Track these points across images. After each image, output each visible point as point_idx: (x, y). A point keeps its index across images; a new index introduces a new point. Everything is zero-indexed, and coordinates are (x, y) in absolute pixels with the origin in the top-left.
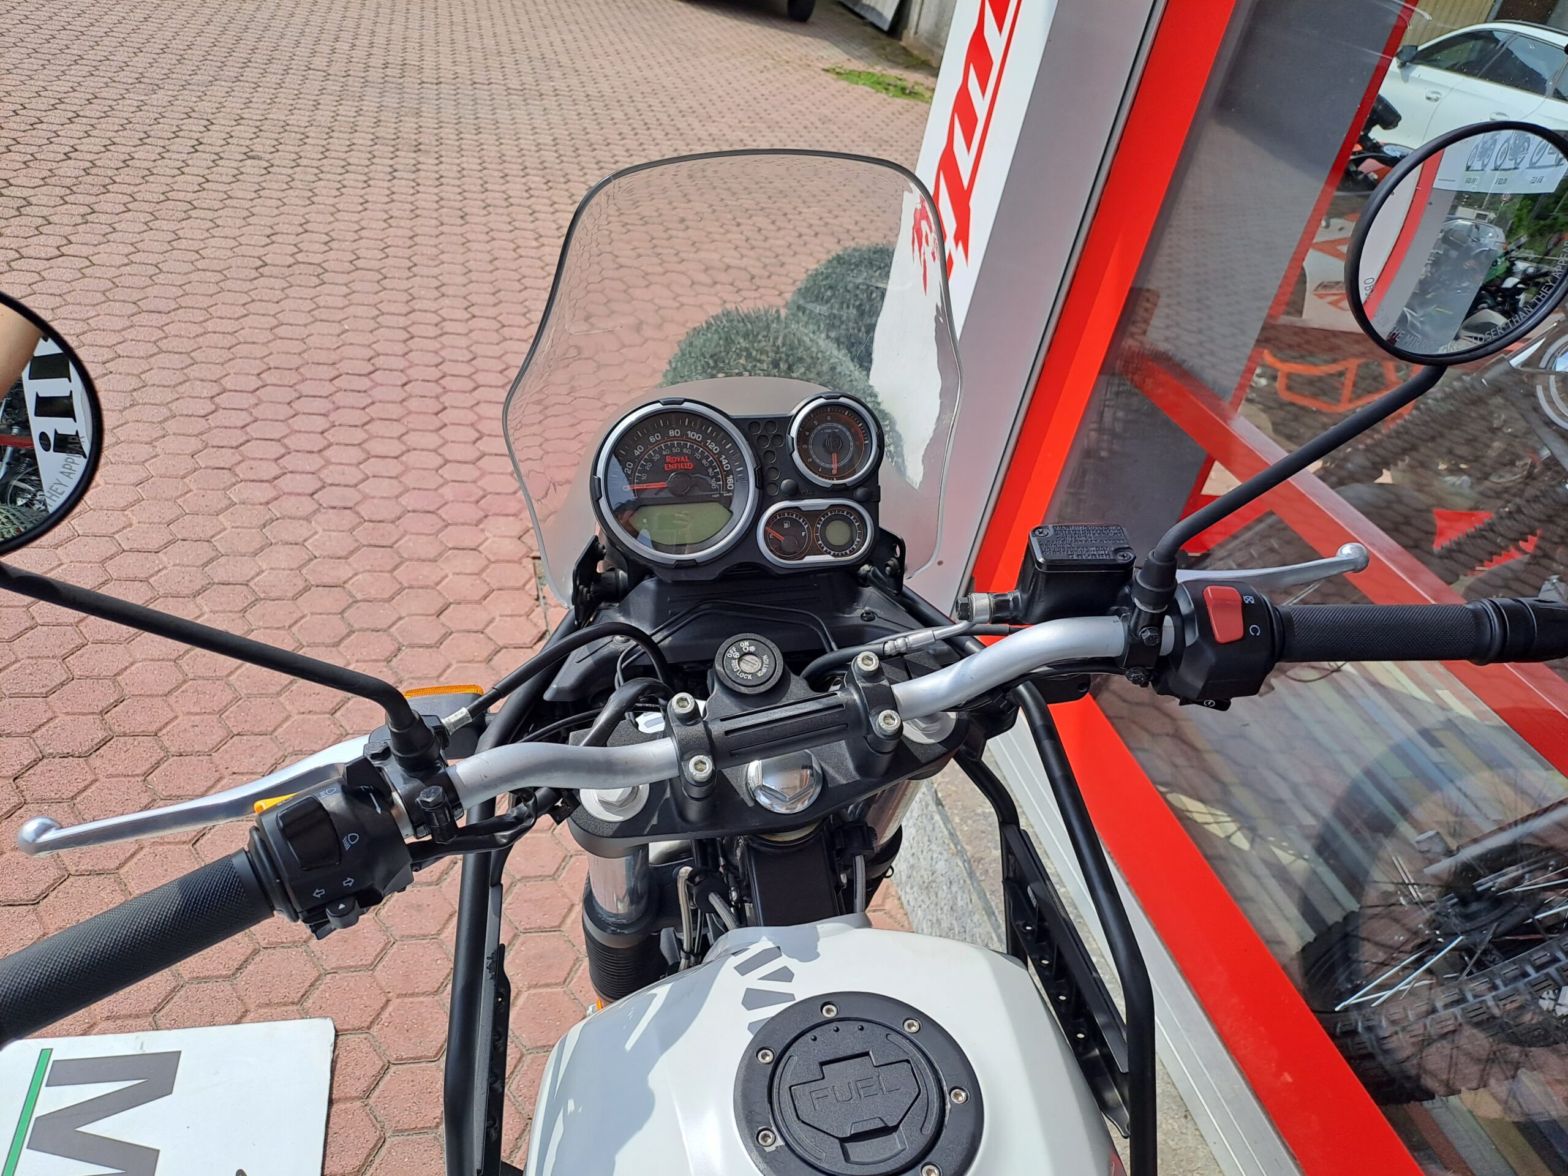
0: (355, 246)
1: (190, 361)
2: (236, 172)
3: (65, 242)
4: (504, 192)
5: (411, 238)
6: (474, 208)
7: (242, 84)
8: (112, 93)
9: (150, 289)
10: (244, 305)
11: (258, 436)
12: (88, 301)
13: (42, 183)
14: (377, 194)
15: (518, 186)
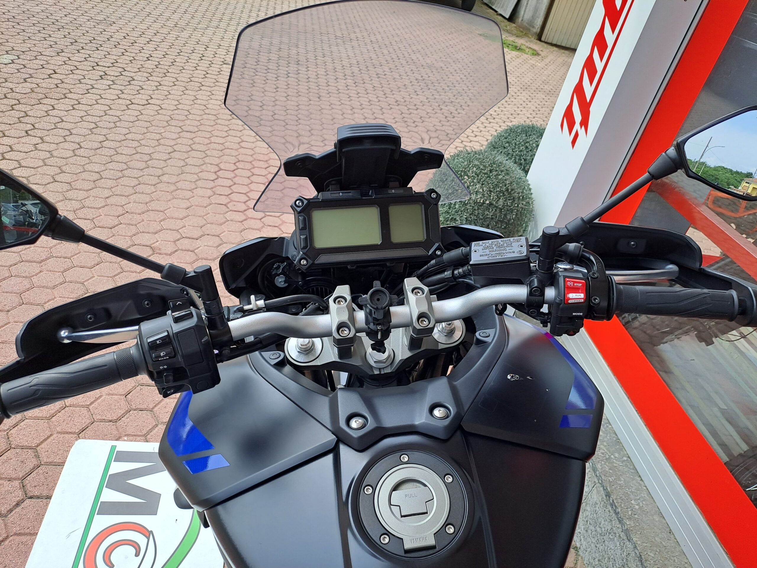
0: (273, 108)
1: (205, 155)
2: (219, 70)
3: (150, 98)
4: (336, 87)
5: (297, 106)
6: (323, 93)
7: (219, 29)
8: (165, 31)
9: (186, 121)
10: (226, 131)
11: (236, 191)
12: (161, 125)
13: (138, 70)
14: (282, 84)
15: (343, 84)
